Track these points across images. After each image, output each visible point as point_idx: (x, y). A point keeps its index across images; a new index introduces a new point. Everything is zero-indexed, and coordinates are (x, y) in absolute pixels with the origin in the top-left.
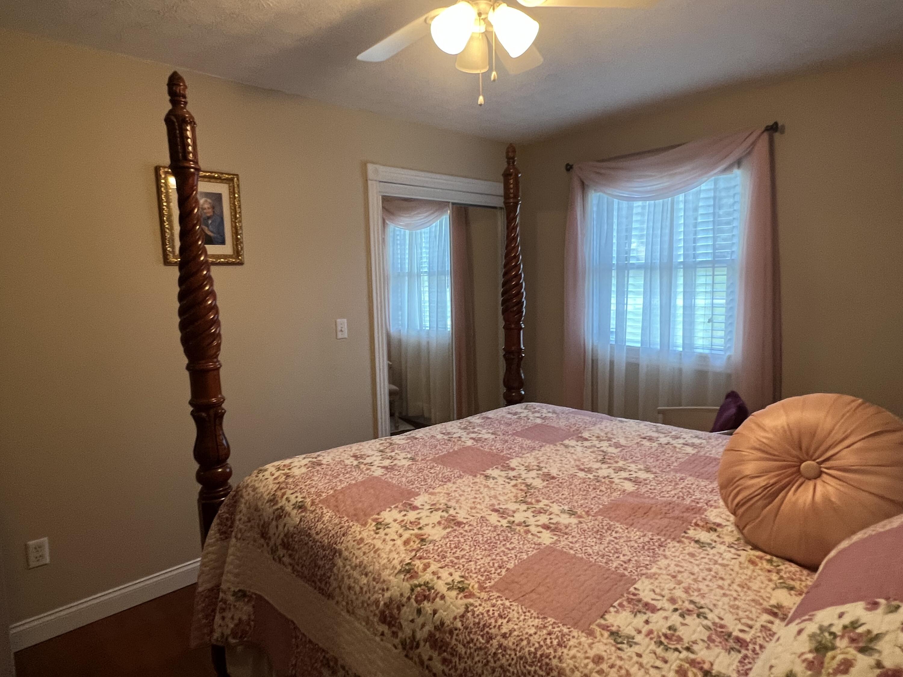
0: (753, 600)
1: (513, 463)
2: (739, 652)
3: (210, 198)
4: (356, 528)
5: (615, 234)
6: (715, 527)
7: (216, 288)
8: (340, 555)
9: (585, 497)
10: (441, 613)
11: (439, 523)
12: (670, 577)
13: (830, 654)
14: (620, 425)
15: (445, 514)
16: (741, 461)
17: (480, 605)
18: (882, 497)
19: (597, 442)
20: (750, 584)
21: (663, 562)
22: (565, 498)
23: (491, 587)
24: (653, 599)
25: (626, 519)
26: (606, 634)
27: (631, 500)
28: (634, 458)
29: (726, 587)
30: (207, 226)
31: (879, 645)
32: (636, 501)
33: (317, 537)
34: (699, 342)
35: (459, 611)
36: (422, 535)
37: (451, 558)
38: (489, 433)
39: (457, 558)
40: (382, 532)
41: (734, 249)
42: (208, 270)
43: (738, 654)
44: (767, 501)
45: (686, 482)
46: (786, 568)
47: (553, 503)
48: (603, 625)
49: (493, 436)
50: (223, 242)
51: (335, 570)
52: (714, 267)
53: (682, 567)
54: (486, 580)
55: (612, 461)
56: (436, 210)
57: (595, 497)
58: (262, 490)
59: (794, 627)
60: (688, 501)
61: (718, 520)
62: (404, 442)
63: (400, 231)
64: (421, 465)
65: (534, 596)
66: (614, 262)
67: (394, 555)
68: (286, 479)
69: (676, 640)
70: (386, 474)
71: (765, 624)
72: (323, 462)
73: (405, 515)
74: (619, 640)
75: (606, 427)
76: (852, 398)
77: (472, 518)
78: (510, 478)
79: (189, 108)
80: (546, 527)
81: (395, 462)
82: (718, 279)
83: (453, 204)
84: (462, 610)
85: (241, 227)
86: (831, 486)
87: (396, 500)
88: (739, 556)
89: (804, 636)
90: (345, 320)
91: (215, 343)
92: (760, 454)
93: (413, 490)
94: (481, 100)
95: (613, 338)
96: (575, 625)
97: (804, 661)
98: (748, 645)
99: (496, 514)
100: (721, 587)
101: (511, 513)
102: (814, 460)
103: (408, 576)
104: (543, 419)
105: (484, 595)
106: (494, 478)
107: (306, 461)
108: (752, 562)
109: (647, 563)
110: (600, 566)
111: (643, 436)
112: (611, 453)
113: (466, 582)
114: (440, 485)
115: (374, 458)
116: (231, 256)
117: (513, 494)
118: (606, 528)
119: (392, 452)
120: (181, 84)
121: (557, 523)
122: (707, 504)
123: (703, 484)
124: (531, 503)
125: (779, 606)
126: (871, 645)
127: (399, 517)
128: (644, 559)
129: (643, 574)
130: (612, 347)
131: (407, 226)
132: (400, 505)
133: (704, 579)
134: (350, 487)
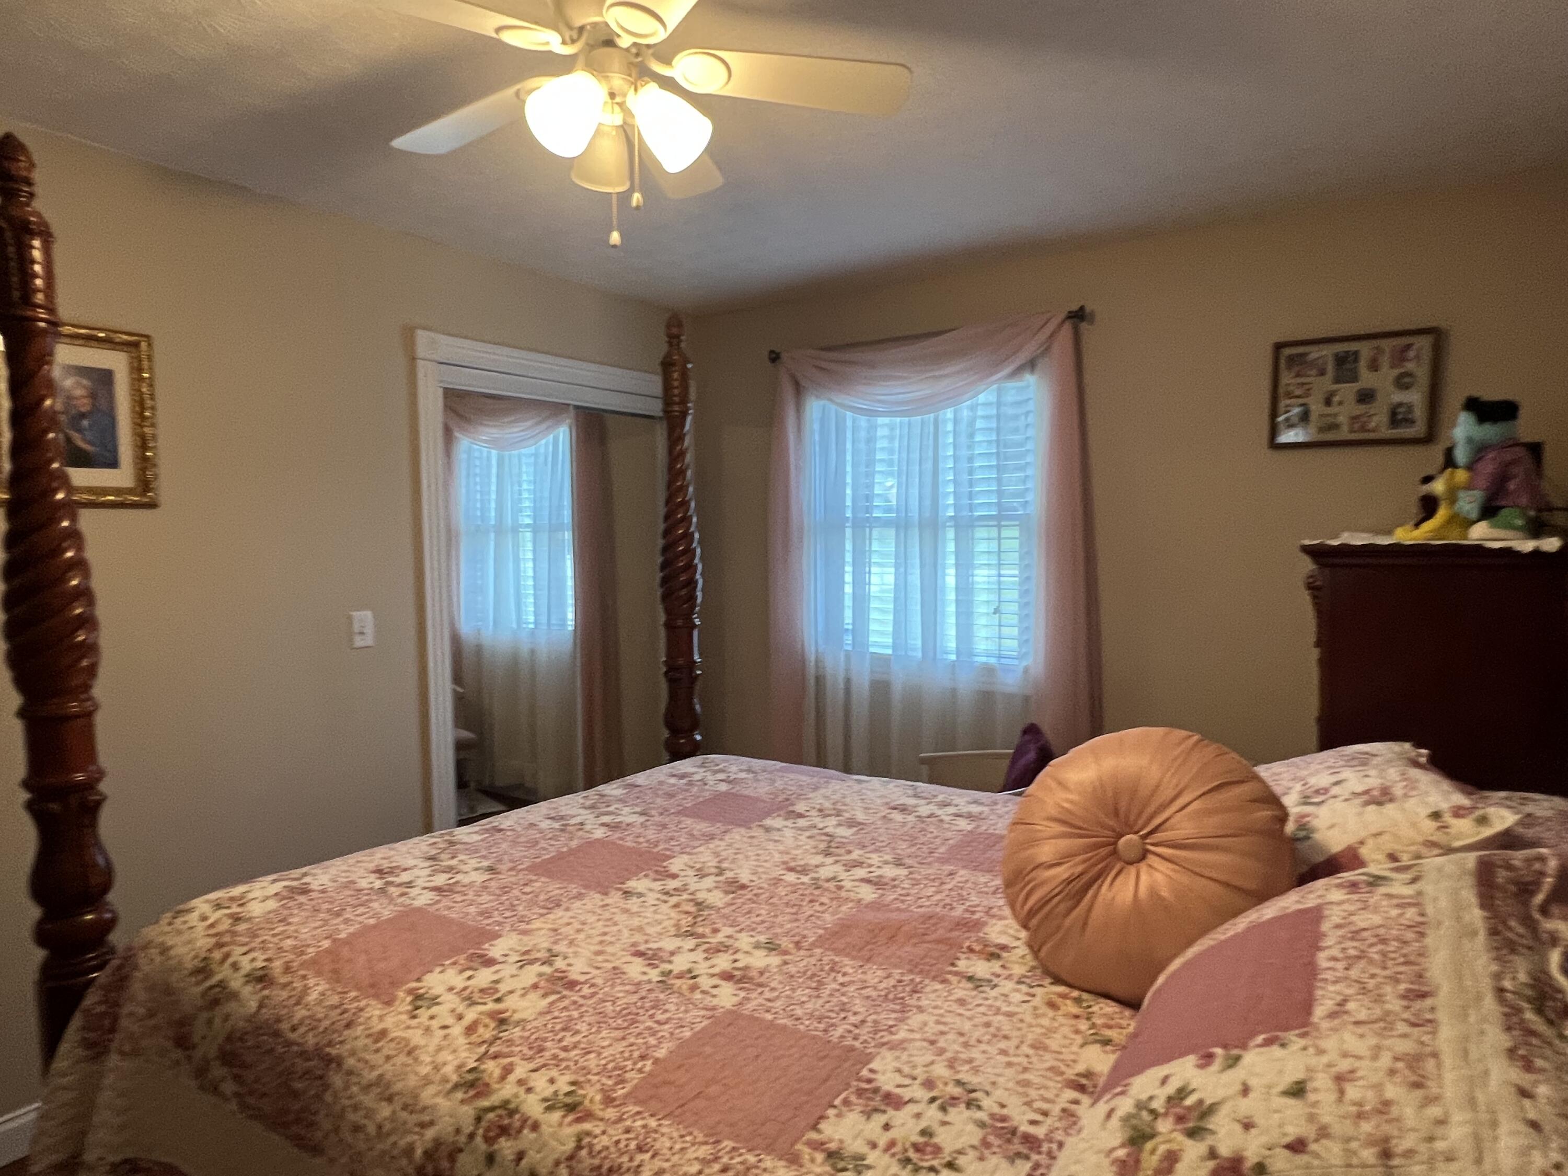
0: (1051, 1069)
1: (676, 865)
2: (1027, 1158)
3: (89, 378)
4: (374, 1010)
5: (849, 468)
6: (998, 951)
7: (90, 554)
8: (339, 1065)
9: (795, 916)
10: (532, 1157)
11: (535, 986)
12: (925, 1044)
13: (1149, 1145)
14: (857, 787)
15: (547, 969)
16: (1033, 842)
17: (604, 1133)
18: (1227, 885)
19: (818, 819)
20: (1047, 1042)
21: (916, 1020)
22: (763, 922)
23: (626, 1096)
24: (899, 1086)
25: (861, 949)
26: (820, 1157)
27: (870, 916)
28: (878, 844)
29: (1012, 1051)
30: (79, 430)
31: (1213, 1123)
32: (881, 916)
33: (293, 1036)
34: (981, 646)
35: (563, 1148)
36: (501, 1013)
37: (553, 1051)
38: (634, 813)
39: (565, 1049)
40: (424, 1014)
41: (1030, 497)
42: (74, 519)
43: (1024, 1162)
44: (1070, 903)
45: (958, 879)
46: (1101, 1009)
47: (741, 931)
48: (816, 1142)
49: (642, 819)
50: (113, 464)
51: (328, 1097)
52: (999, 527)
53: (945, 1024)
54: (616, 1084)
55: (842, 851)
56: (547, 418)
57: (811, 916)
58: (180, 950)
59: (1102, 1107)
60: (959, 911)
61: (1003, 940)
62: (476, 838)
63: (481, 452)
64: (507, 878)
65: (700, 1103)
66: (849, 514)
67: (445, 1056)
68: (233, 925)
69: (931, 1153)
70: (438, 902)
71: (1067, 1105)
72: (312, 887)
73: (469, 978)
74: (841, 1165)
75: (835, 792)
76: (1184, 733)
77: (595, 972)
78: (667, 893)
79: (37, 205)
80: (727, 976)
81: (459, 877)
82: (1006, 544)
83: (577, 407)
84: (571, 1145)
85: (154, 437)
86: (1161, 872)
87: (455, 951)
88: (1034, 996)
89: (1115, 1122)
90: (368, 614)
91: (85, 663)
92: (1058, 828)
93: (488, 928)
94: (615, 237)
95: (848, 639)
96: (769, 1149)
97: (1115, 1161)
98: (1040, 1146)
99: (639, 960)
100: (1004, 1052)
101: (665, 955)
102: (1136, 833)
103: (472, 1093)
104: (730, 782)
105: (611, 1113)
106: (640, 895)
107: (278, 887)
108: (1052, 1005)
109: (891, 1023)
110: (814, 1037)
111: (892, 804)
112: (842, 837)
113: (581, 1092)
114: (542, 915)
115: (416, 872)
116: (130, 491)
117: (672, 922)
118: (827, 968)
119: (453, 858)
120: (23, 158)
121: (746, 968)
122: (987, 913)
123: (983, 880)
124: (703, 936)
125: (1088, 1075)
126: (1202, 1124)
127: (459, 981)
128: (887, 1018)
129: (884, 1044)
130: (848, 656)
131: (494, 443)
132: (462, 959)
133: (979, 1041)
134: (366, 930)
